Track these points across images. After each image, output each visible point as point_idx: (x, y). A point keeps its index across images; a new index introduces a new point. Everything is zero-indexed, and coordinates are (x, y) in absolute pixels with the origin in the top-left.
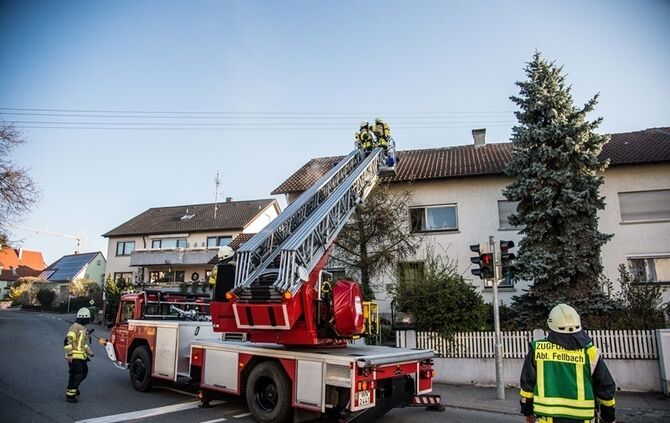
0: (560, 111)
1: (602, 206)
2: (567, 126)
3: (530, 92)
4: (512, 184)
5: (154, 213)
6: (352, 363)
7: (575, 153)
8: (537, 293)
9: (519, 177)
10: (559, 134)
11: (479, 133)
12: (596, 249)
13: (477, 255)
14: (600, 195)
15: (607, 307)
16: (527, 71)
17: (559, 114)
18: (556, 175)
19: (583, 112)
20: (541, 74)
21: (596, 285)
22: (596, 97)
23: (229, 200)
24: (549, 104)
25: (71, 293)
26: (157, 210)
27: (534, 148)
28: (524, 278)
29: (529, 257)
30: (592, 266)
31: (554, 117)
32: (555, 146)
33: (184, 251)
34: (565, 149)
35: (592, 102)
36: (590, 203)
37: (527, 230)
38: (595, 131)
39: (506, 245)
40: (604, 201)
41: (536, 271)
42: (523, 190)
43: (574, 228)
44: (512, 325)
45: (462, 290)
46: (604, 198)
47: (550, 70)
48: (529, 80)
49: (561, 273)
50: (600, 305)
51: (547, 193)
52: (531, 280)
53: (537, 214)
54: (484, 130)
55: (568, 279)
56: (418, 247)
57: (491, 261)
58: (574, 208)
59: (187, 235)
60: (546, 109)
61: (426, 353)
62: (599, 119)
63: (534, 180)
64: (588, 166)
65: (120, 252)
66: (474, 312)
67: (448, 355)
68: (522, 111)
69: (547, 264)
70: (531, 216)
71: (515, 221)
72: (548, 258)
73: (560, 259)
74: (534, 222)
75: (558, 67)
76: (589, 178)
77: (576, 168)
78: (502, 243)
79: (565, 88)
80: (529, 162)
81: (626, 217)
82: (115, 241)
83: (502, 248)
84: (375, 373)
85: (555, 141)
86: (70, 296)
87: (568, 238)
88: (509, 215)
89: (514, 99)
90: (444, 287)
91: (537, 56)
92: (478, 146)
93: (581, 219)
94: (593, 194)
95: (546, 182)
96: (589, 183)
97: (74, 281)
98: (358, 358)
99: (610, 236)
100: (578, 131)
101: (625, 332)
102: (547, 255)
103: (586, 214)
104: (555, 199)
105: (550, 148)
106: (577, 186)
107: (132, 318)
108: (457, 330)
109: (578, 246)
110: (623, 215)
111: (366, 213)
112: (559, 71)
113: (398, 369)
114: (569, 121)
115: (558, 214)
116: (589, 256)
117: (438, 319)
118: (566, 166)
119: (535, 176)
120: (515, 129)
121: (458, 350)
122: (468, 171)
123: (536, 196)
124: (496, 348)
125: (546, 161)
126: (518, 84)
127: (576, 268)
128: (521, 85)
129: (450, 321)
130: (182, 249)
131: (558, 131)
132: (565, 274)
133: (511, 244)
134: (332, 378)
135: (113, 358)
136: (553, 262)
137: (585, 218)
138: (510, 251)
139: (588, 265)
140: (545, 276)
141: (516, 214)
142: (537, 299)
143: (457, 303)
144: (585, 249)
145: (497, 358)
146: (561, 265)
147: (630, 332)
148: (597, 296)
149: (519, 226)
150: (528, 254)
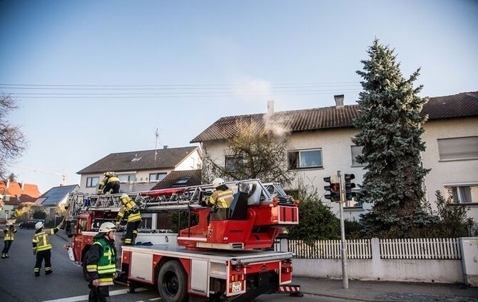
0: (392, 80)
1: (423, 149)
2: (397, 91)
3: (370, 68)
4: (359, 133)
5: (112, 157)
6: (227, 262)
7: (403, 111)
8: (376, 212)
9: (363, 128)
10: (391, 97)
11: (339, 97)
12: (419, 179)
13: (328, 184)
14: (422, 141)
15: (426, 221)
16: (369, 52)
17: (391, 83)
18: (389, 127)
19: (409, 81)
20: (379, 54)
21: (419, 206)
22: (418, 70)
23: (165, 147)
24: (384, 76)
25: (57, 214)
26: (115, 155)
27: (373, 108)
28: (367, 201)
29: (370, 186)
30: (416, 192)
31: (387, 85)
32: (388, 106)
33: (133, 184)
34: (396, 108)
35: (416, 74)
36: (414, 147)
37: (369, 167)
38: (417, 95)
39: (349, 177)
40: (425, 145)
41: (376, 196)
42: (365, 137)
43: (402, 165)
44: (357, 235)
45: (320, 210)
46: (424, 143)
47: (385, 52)
48: (370, 59)
49: (393, 198)
50: (421, 220)
51: (383, 140)
52: (372, 202)
53: (376, 155)
54: (343, 96)
55: (398, 202)
56: (293, 179)
57: (338, 188)
58: (402, 151)
59: (135, 172)
60: (382, 80)
61: (287, 255)
62: (421, 86)
63: (373, 131)
64: (412, 120)
65: (89, 185)
66: (329, 225)
67: (311, 257)
68: (366, 81)
69: (383, 191)
70: (371, 156)
71: (361, 160)
72: (384, 187)
73: (393, 187)
74: (374, 160)
75: (390, 50)
76: (413, 128)
77: (403, 122)
78: (346, 175)
79: (396, 64)
80: (371, 117)
81: (443, 157)
82: (85, 177)
83: (346, 180)
84: (245, 269)
85: (388, 103)
86: (56, 216)
87: (398, 172)
88: (357, 156)
89: (359, 72)
90: (307, 208)
91: (376, 42)
92: (338, 107)
93: (408, 158)
94: (416, 140)
95: (382, 132)
96: (413, 132)
97: (60, 205)
98: (232, 258)
99: (429, 170)
100: (405, 95)
101: (437, 239)
102: (383, 184)
103: (411, 154)
104: (389, 143)
105: (384, 108)
106: (405, 134)
107: (85, 231)
108: (317, 239)
109: (406, 178)
110: (441, 155)
111: (255, 155)
112: (392, 52)
113: (264, 266)
114: (399, 88)
115: (391, 154)
116: (413, 184)
117: (303, 231)
118: (396, 120)
119: (374, 127)
120: (361, 94)
121: (317, 253)
122: (329, 125)
123: (375, 142)
124: (342, 251)
125: (382, 117)
126: (363, 62)
127: (404, 193)
128: (364, 62)
129: (312, 232)
130: (132, 182)
131: (390, 95)
132: (395, 198)
133: (352, 176)
134: (214, 272)
135: (73, 259)
136: (388, 189)
137: (410, 157)
138: (352, 181)
139: (413, 191)
140: (382, 199)
141: (361, 155)
142: (377, 216)
143: (316, 219)
144: (410, 180)
145: (343, 259)
146: (393, 192)
147: (441, 239)
148: (419, 214)
149: (364, 164)
150: (370, 183)
